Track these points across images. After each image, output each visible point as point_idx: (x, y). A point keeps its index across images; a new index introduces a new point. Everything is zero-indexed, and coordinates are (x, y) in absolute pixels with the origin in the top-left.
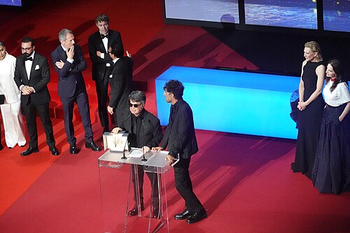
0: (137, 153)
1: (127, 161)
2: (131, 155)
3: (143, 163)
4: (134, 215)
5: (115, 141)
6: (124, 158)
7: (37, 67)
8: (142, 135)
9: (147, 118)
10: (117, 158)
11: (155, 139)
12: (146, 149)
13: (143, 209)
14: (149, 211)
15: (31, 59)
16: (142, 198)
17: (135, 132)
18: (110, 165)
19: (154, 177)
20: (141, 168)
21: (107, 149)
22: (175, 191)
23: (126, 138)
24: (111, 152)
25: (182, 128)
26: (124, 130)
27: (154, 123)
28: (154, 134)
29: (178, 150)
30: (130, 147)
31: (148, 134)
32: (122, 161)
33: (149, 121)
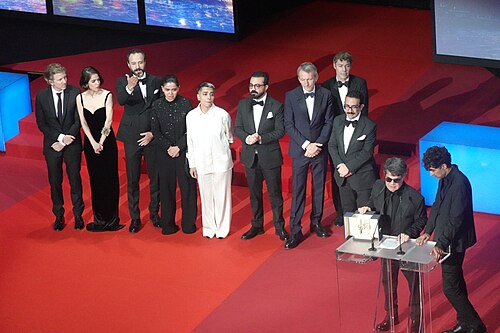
0: (391, 243)
1: (377, 254)
2: (382, 246)
3: (399, 257)
4: (384, 330)
5: (361, 226)
6: (373, 249)
7: (270, 115)
8: (399, 219)
9: (407, 193)
10: (363, 249)
11: (418, 225)
12: (405, 237)
13: (397, 322)
14: (405, 324)
15: (261, 103)
16: (396, 306)
17: (389, 213)
18: (352, 259)
19: (413, 277)
20: (396, 264)
21: (350, 237)
22: (442, 298)
23: (376, 221)
24: (355, 240)
25: (457, 210)
26: (374, 210)
27: (417, 202)
28: (417, 217)
29: (449, 240)
30: (381, 234)
31: (408, 217)
32: (370, 254)
33: (410, 198)
